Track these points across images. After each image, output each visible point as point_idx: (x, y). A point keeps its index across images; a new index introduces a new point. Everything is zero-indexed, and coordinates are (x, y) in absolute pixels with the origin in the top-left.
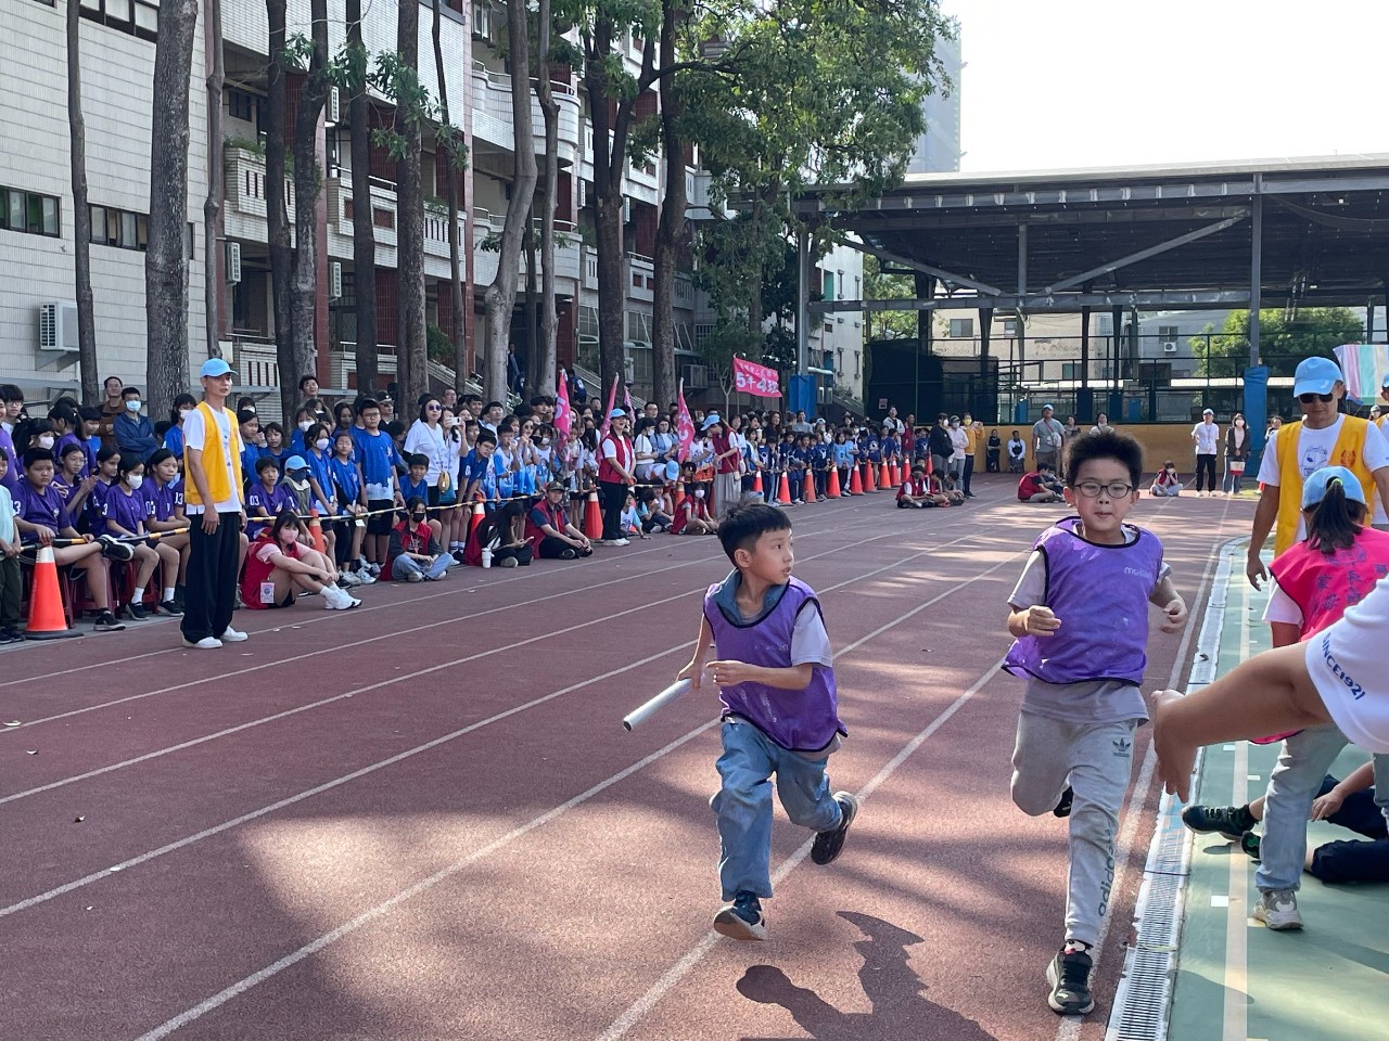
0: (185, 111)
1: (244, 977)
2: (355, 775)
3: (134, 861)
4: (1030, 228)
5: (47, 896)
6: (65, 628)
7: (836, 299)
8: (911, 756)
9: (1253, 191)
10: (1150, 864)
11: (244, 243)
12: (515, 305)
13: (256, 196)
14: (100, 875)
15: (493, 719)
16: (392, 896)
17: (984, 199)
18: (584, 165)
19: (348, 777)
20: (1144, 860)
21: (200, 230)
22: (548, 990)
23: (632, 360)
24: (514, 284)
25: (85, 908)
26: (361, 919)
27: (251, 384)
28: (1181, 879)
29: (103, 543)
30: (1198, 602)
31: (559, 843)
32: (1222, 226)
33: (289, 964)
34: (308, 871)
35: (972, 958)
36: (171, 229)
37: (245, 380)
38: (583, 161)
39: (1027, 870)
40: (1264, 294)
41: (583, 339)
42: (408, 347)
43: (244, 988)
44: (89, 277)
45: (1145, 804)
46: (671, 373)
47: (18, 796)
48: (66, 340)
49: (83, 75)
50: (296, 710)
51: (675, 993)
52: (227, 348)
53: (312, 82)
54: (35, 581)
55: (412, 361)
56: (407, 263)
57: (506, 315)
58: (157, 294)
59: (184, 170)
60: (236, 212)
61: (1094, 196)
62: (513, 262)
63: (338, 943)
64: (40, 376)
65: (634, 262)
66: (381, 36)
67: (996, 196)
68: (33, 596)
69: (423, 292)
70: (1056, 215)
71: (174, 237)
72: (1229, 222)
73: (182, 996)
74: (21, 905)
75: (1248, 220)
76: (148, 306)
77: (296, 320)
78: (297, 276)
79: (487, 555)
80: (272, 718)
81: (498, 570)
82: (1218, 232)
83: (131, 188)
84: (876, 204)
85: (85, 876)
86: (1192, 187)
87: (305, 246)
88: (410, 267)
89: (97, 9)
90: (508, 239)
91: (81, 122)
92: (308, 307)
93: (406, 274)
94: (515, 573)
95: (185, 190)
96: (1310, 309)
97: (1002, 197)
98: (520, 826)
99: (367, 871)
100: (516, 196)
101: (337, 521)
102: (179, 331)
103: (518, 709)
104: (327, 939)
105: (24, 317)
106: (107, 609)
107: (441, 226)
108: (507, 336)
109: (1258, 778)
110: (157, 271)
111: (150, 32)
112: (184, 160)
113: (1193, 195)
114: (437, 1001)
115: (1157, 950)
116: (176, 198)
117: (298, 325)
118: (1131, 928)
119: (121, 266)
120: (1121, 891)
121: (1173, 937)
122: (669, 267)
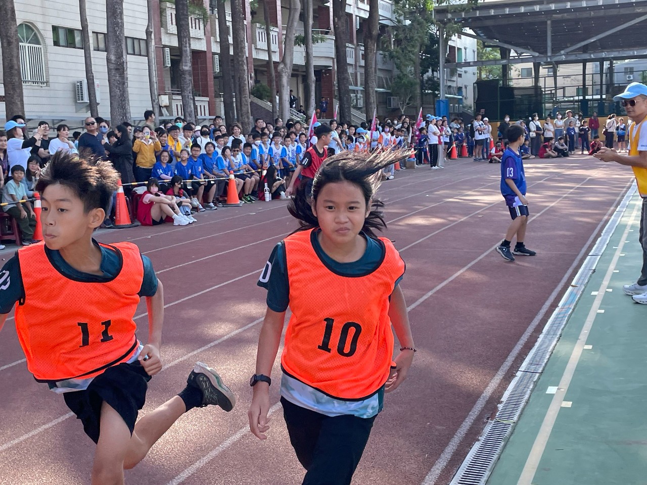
7: (463, 61)
10: (523, 366)
11: (172, 48)
12: (293, 70)
17: (529, 9)
20: (520, 364)
23: (362, 96)
28: (538, 375)
36: (117, 42)
44: (91, 67)
45: (535, 329)
46: (374, 103)
48: (86, 99)
56: (238, 54)
57: (288, 78)
58: (112, 74)
59: (121, 13)
60: (167, 33)
61: (584, 4)
62: (290, 51)
64: (77, 115)
67: (535, 7)
70: (565, 15)
71: (119, 47)
76: (109, 80)
77: (183, 84)
78: (182, 63)
79: (268, 195)
84: (476, 14)
87: (185, 49)
88: (239, 56)
90: (288, 39)
92: (188, 78)
93: (238, 59)
95: (123, 23)
97: (538, 7)
100: (291, 19)
105: (70, 87)
109: (603, 311)
110: (112, 63)
112: (122, 9)
115: (505, 422)
116: (118, 27)
117: (184, 87)
118: (496, 409)
119: (99, 60)
120: (499, 385)
121: (518, 413)
122: (371, 50)
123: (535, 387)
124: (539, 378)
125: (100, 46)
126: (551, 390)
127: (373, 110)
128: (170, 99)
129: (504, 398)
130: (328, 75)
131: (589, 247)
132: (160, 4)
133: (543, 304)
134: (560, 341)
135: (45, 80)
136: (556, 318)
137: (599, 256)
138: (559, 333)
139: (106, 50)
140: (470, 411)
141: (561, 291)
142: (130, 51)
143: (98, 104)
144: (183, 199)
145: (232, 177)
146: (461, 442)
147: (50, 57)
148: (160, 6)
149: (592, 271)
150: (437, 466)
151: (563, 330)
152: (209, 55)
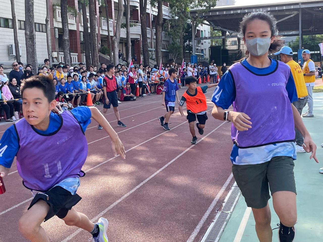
7: (204, 37)
9: (299, 7)
11: (59, 29)
12: (120, 40)
17: (235, 12)
23: (155, 53)
24: (119, 35)
32: (292, 16)
36: (30, 25)
40: (302, 32)
42: (93, 52)
44: (17, 38)
48: (14, 54)
56: (92, 31)
57: (118, 44)
58: (28, 41)
59: (33, 10)
60: (56, 21)
62: (119, 30)
64: (10, 62)
65: (154, 30)
67: (238, 11)
71: (31, 27)
72: (294, 15)
75: (298, 14)
76: (26, 44)
78: (64, 35)
82: (291, 17)
84: (210, 14)
86: (284, 7)
87: (66, 29)
88: (93, 33)
90: (117, 25)
92: (67, 43)
93: (92, 34)
95: (33, 15)
96: (316, 35)
97: (239, 11)
100: (119, 15)
102: (34, 50)
108: (118, 48)
110: (28, 35)
112: (33, 8)
113: (285, 9)
115: (226, 212)
116: (31, 17)
117: (65, 47)
118: (222, 205)
119: (21, 35)
121: (233, 208)
122: (159, 30)
125: (22, 28)
127: (160, 60)
128: (58, 54)
129: (226, 200)
130: (138, 43)
132: (53, 7)
139: (25, 29)
140: (209, 207)
142: (37, 30)
143: (21, 56)
144: (64, 103)
145: (89, 92)
148: (53, 8)
150: (192, 235)
152: (78, 33)
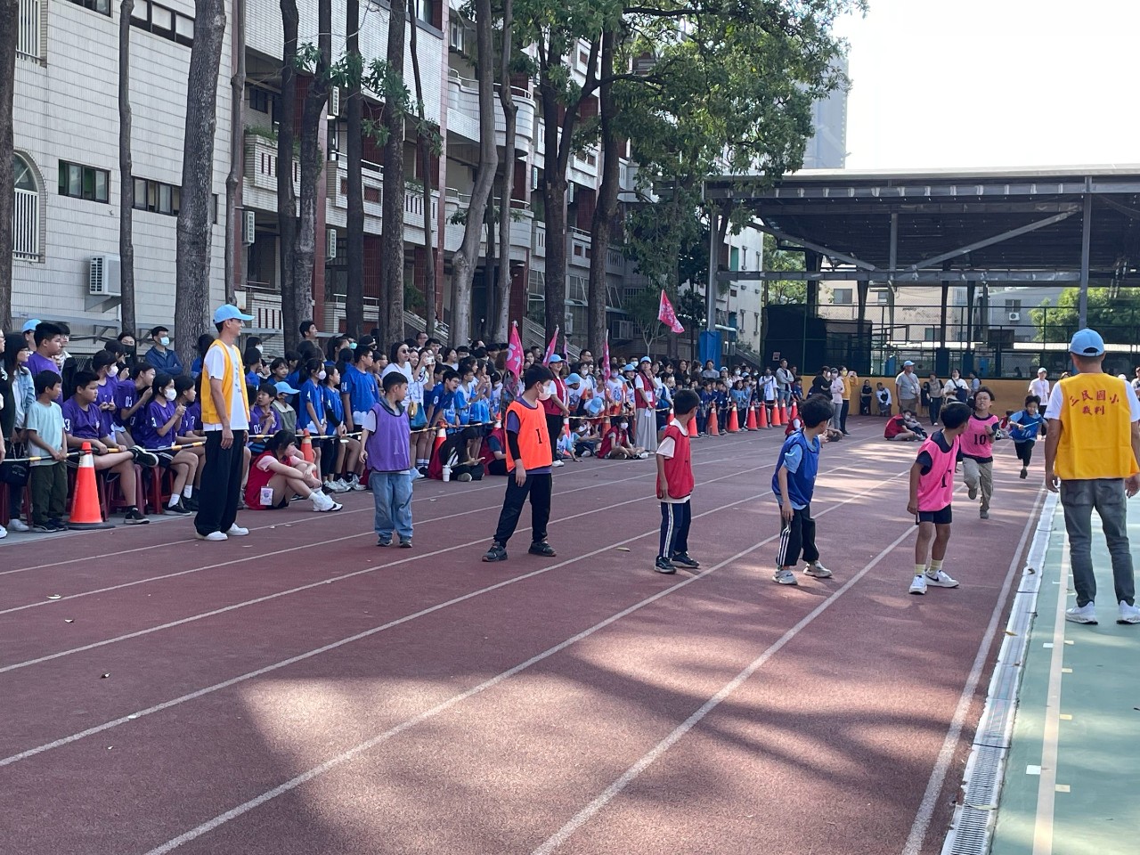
0: (213, 104)
1: (233, 807)
2: (331, 646)
3: (148, 711)
4: (900, 216)
5: (76, 737)
6: (100, 521)
7: (740, 270)
8: (786, 644)
9: (1084, 191)
10: (978, 738)
11: (258, 212)
13: (270, 173)
14: (120, 721)
15: (446, 604)
16: (357, 745)
17: (863, 192)
18: (537, 155)
19: (325, 648)
20: (974, 735)
21: (222, 200)
22: (480, 825)
23: (571, 315)
24: (477, 249)
25: (107, 748)
26: (330, 763)
27: (260, 326)
28: (1003, 752)
29: (134, 452)
30: (1029, 525)
31: (494, 706)
32: (1058, 218)
33: (270, 798)
34: (288, 723)
35: (828, 810)
37: (255, 325)
38: (537, 152)
39: (875, 739)
40: (1092, 275)
41: (532, 297)
42: (388, 299)
43: (233, 817)
44: (130, 236)
45: (976, 689)
46: (603, 327)
47: (57, 656)
49: (131, 72)
50: (285, 593)
51: (583, 831)
52: (241, 297)
53: (317, 82)
54: (77, 482)
55: (391, 311)
58: (185, 251)
59: (211, 151)
60: (253, 187)
61: (954, 191)
62: (476, 232)
63: (309, 783)
64: (88, 315)
65: (576, 235)
66: (374, 45)
67: (873, 190)
68: (76, 494)
69: (402, 255)
70: (922, 206)
71: (201, 205)
72: (1064, 216)
73: (182, 821)
74: (54, 744)
75: (1080, 214)
76: (178, 261)
77: (298, 276)
78: (300, 240)
79: (447, 471)
80: (264, 598)
81: (455, 483)
82: (1055, 223)
83: (168, 165)
84: (775, 193)
85: (107, 722)
86: (1034, 186)
87: (307, 216)
88: (392, 235)
89: (145, 18)
90: (472, 212)
91: (128, 111)
92: (308, 265)
93: (389, 240)
94: (469, 486)
95: (210, 167)
96: (1130, 289)
97: (878, 190)
98: (463, 691)
99: (337, 725)
100: (480, 180)
101: (324, 439)
102: (202, 282)
103: (467, 597)
104: (301, 779)
105: (77, 268)
106: (134, 506)
107: (418, 202)
108: (469, 292)
109: (1070, 671)
110: (186, 233)
111: (188, 39)
112: (211, 143)
113: (1035, 192)
114: (389, 831)
115: (980, 808)
116: (203, 174)
119: (158, 229)
120: (953, 760)
121: (994, 798)
122: (601, 242)
123: (1007, 764)
124: (1008, 755)
126: (1032, 770)
128: (249, 300)
129: (968, 775)
130: (517, 275)
131: (1014, 580)
132: (245, 137)
133: (975, 656)
134: (1020, 706)
135: (37, 252)
136: (1001, 678)
137: (1035, 596)
138: (1014, 695)
140: (925, 792)
141: (994, 640)
146: (927, 829)
147: (50, 212)
148: (245, 141)
149: (1031, 615)
151: (1017, 693)
152: (320, 229)
